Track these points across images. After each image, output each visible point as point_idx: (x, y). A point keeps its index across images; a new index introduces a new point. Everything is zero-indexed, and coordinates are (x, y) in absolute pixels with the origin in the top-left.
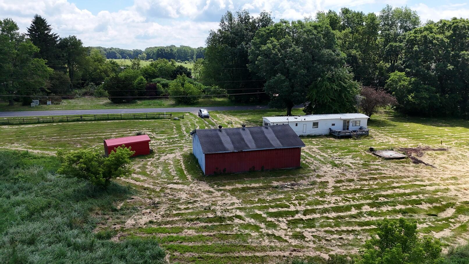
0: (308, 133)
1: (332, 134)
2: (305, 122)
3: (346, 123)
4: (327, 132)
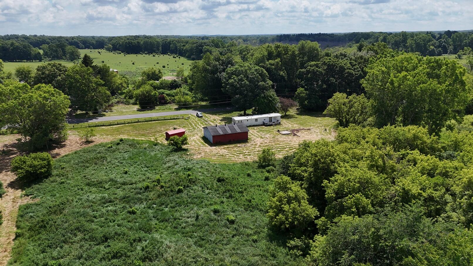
0: (253, 124)
1: (264, 124)
3: (271, 118)
4: (262, 123)
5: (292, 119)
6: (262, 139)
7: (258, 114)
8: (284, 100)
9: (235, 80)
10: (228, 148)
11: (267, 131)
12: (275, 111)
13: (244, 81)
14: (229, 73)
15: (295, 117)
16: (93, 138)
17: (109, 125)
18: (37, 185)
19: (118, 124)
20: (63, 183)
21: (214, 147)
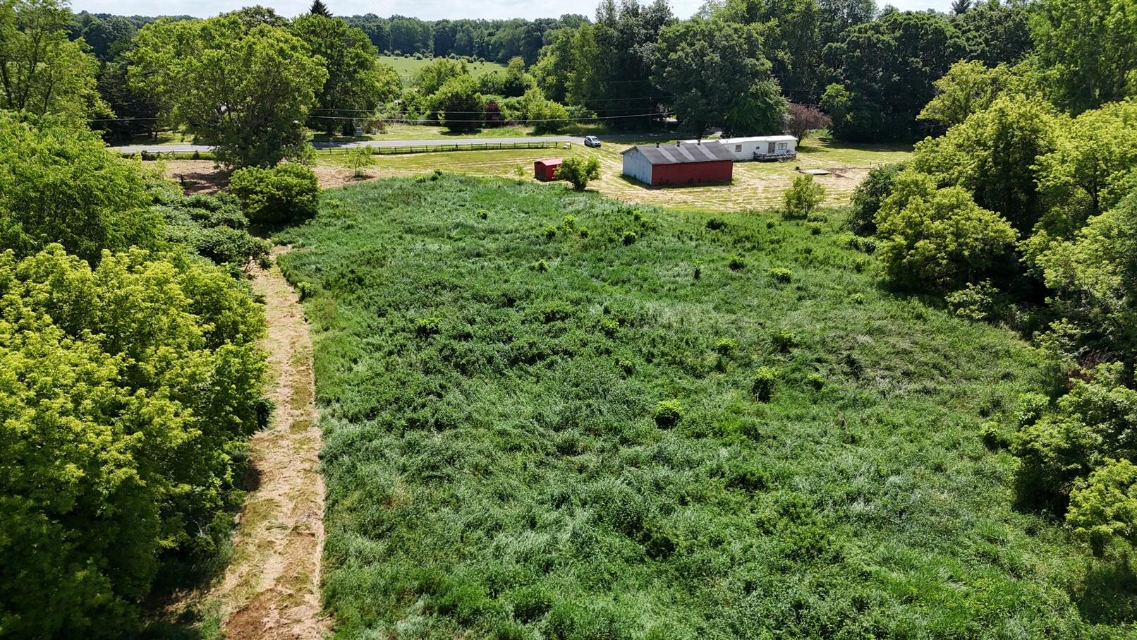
0: (733, 157)
1: (756, 158)
2: (727, 145)
3: (772, 145)
4: (751, 156)
6: (764, 181)
11: (767, 169)
13: (708, 54)
16: (367, 171)
17: (392, 153)
19: (412, 152)
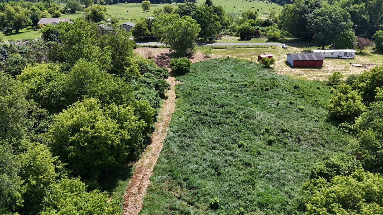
0: (328, 57)
1: (339, 57)
2: (328, 53)
4: (337, 57)
5: (366, 56)
6: (334, 68)
7: (334, 49)
8: (362, 40)
9: (320, 20)
10: (304, 70)
11: (340, 62)
12: (351, 48)
13: (327, 20)
14: (315, 14)
15: (369, 55)
16: (210, 55)
17: (220, 48)
18: (183, 76)
19: (225, 48)
20: (196, 77)
21: (294, 69)
